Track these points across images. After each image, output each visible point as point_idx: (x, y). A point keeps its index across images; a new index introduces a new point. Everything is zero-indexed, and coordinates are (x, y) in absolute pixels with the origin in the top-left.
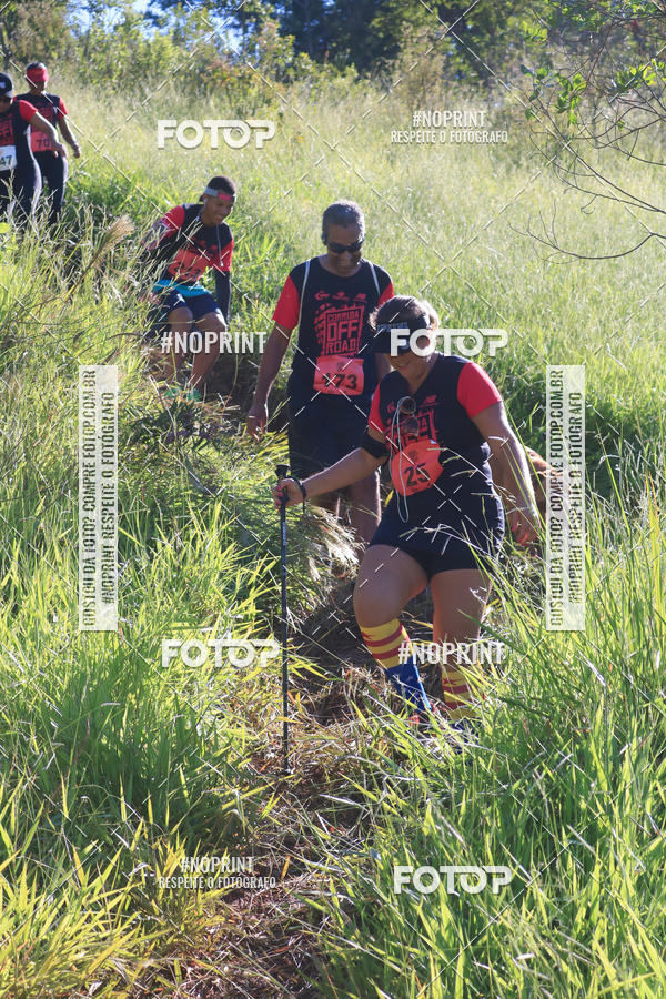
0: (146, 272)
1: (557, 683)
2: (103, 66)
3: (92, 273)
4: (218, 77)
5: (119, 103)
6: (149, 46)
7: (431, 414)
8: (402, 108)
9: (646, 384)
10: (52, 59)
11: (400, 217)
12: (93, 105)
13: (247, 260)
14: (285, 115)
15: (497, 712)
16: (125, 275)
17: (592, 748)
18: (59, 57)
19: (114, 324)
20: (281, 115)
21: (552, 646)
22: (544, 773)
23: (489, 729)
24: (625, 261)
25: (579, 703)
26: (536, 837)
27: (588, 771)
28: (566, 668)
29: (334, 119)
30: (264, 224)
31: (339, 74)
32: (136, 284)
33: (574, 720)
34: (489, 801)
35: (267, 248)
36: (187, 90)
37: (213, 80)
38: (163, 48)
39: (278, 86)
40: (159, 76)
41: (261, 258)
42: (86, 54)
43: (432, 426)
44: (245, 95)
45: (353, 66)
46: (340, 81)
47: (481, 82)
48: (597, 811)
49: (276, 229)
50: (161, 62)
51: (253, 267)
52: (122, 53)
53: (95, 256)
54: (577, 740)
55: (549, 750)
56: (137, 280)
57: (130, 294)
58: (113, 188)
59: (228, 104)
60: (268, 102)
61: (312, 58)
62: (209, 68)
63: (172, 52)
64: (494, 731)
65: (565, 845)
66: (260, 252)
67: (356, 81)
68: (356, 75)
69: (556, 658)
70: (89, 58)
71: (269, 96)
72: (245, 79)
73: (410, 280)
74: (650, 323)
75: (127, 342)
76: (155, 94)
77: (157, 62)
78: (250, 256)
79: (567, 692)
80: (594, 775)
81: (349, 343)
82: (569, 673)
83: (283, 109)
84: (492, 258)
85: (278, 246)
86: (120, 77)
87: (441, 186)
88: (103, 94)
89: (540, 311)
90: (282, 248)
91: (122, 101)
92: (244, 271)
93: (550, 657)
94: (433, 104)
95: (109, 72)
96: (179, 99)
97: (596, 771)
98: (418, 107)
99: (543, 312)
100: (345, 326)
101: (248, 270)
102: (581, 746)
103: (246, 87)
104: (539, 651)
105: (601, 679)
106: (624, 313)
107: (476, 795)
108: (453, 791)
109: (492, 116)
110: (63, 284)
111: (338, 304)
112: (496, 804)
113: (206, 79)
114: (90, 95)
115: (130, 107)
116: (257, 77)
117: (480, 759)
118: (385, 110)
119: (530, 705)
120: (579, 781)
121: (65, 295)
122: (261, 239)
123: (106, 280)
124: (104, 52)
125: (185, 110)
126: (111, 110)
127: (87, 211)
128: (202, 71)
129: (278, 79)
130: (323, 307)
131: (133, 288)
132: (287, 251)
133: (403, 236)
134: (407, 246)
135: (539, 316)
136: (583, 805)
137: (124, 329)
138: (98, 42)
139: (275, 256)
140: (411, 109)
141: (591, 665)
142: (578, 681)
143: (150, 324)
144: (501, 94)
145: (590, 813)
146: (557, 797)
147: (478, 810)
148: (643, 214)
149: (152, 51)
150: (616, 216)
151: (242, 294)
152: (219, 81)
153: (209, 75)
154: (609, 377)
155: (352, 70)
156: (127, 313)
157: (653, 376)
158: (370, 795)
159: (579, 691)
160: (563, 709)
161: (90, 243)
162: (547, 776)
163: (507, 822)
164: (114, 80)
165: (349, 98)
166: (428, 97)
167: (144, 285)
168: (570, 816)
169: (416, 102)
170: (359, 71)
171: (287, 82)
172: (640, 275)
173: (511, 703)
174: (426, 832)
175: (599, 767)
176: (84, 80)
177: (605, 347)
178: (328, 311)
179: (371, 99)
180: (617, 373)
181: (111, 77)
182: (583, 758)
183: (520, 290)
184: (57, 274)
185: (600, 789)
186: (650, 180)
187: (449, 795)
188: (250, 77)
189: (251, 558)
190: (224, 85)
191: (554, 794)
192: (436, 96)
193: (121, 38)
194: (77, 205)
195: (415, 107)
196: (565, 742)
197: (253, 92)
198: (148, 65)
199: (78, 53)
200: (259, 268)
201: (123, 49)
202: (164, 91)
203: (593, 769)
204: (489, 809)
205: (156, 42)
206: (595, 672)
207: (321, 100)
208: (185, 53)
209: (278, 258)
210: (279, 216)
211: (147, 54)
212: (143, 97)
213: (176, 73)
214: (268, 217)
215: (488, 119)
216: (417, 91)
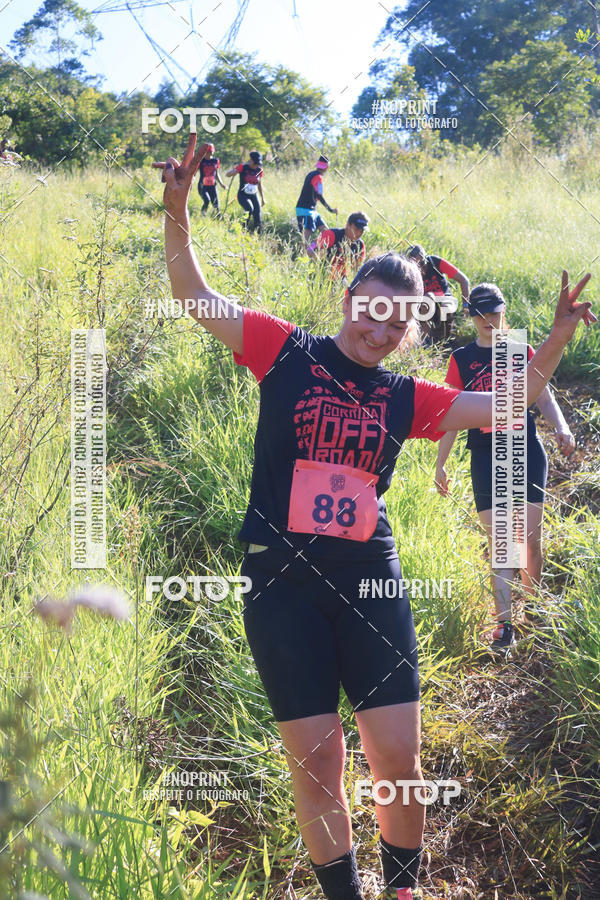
4: (400, 159)
5: (347, 181)
6: (358, 146)
8: (510, 164)
14: (444, 177)
20: (441, 177)
31: (470, 149)
36: (384, 169)
37: (398, 161)
38: (366, 146)
39: (435, 160)
40: (366, 163)
44: (417, 168)
45: (478, 143)
46: (471, 153)
47: (553, 144)
50: (366, 155)
52: (344, 152)
59: (408, 175)
60: (432, 170)
61: (451, 142)
62: (395, 155)
63: (372, 148)
67: (480, 152)
68: (481, 148)
71: (431, 167)
72: (416, 159)
76: (367, 172)
77: (364, 155)
83: (441, 173)
85: (450, 253)
87: (542, 207)
96: (380, 174)
98: (520, 163)
103: (417, 163)
109: (564, 164)
113: (393, 161)
116: (423, 156)
118: (500, 167)
122: (440, 250)
128: (391, 157)
129: (435, 156)
132: (457, 255)
140: (516, 165)
144: (567, 150)
152: (401, 162)
153: (395, 159)
155: (477, 146)
166: (525, 156)
169: (518, 160)
170: (482, 146)
171: (440, 158)
179: (492, 162)
188: (419, 157)
190: (404, 164)
192: (530, 156)
193: (342, 144)
195: (518, 163)
197: (422, 166)
198: (359, 157)
201: (344, 150)
202: (370, 171)
208: (379, 148)
210: (449, 236)
211: (358, 151)
212: (359, 176)
213: (376, 159)
214: (443, 237)
215: (562, 165)
216: (518, 154)
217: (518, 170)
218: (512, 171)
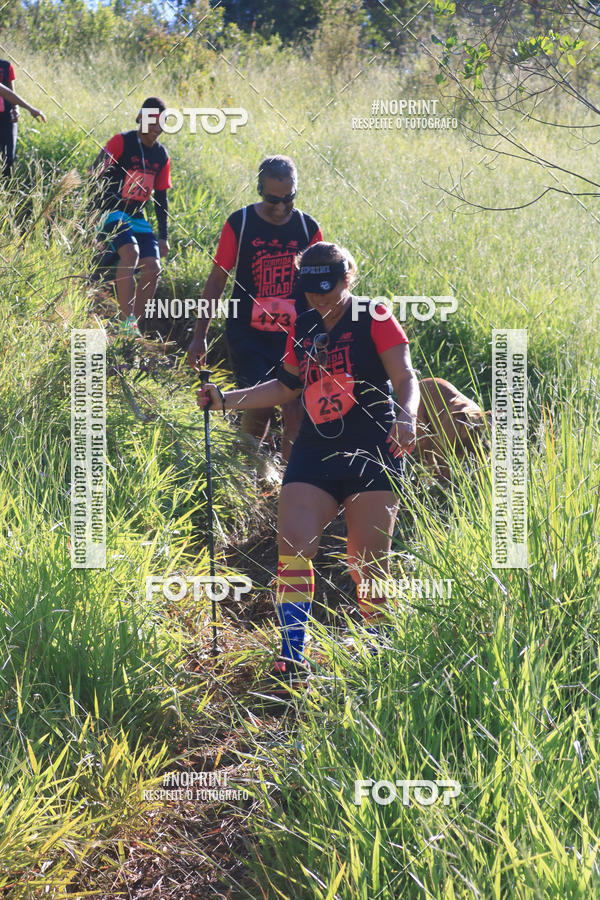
0: (91, 221)
1: (463, 592)
2: (51, 34)
3: (43, 221)
4: (155, 45)
5: (66, 68)
6: (92, 16)
7: (347, 349)
8: (322, 73)
9: (542, 323)
10: (5, 27)
11: (320, 172)
12: (42, 69)
13: (182, 210)
14: (217, 79)
15: (409, 618)
16: (72, 223)
17: (495, 650)
18: (11, 25)
19: (62, 268)
20: (212, 79)
21: (458, 559)
22: (452, 672)
23: (402, 634)
24: (524, 213)
25: (483, 611)
26: (445, 730)
27: (491, 671)
28: (471, 578)
29: (261, 83)
30: (198, 178)
31: (265, 42)
32: (83, 232)
33: (479, 626)
34: (402, 698)
35: (200, 199)
36: (127, 57)
37: (151, 47)
38: (105, 18)
39: (209, 52)
40: (101, 43)
41: (194, 209)
42: (36, 23)
43: (347, 360)
44: (180, 61)
45: (277, 35)
46: (266, 49)
47: (393, 51)
48: (499, 706)
49: (208, 181)
50: (104, 31)
51: (188, 216)
52: (69, 23)
53: (45, 205)
54: (481, 643)
55: (456, 652)
56: (84, 228)
57: (76, 241)
58: (61, 146)
59: (164, 70)
60: (201, 67)
61: (240, 27)
62: (147, 37)
63: (113, 21)
64: (407, 635)
65: (471, 736)
66: (194, 204)
67: (281, 49)
68: (281, 43)
69: (462, 569)
70: (39, 26)
71: (201, 62)
72: (181, 47)
73: (329, 229)
74: (545, 269)
75: (74, 283)
76: (100, 59)
77: (100, 31)
78: (185, 206)
79: (472, 600)
80: (497, 675)
81: (282, 286)
82: (474, 583)
83: (214, 74)
84: (403, 210)
85: (210, 197)
86: (67, 44)
87: (358, 144)
88: (51, 60)
89: (446, 258)
90: (214, 200)
91: (68, 65)
92: (180, 220)
93: (457, 568)
94: (350, 70)
95: (56, 39)
96: (120, 65)
97: (498, 671)
98: (337, 73)
99: (449, 258)
100: (279, 271)
101: (183, 219)
102: (485, 648)
103: (181, 53)
104: (447, 563)
105: (503, 588)
106: (522, 259)
107: (390, 693)
108: (370, 689)
109: (404, 82)
110: (16, 231)
111: (273, 251)
112: (408, 700)
113: (144, 46)
114: (39, 60)
115: (76, 71)
116: (191, 44)
117: (394, 661)
118: (306, 75)
119: (439, 611)
120: (483, 680)
121: (18, 241)
122: (195, 191)
123: (56, 228)
124: (52, 21)
125: (126, 74)
126: (58, 73)
127: (37, 165)
128: (141, 39)
129: (209, 47)
130: (260, 253)
131: (80, 235)
132: (218, 203)
133: (323, 188)
134: (326, 198)
135: (445, 262)
136: (487, 702)
137: (71, 272)
138: (47, 12)
139: (207, 206)
140: (330, 76)
141: (494, 576)
142: (482, 591)
143: (94, 268)
144: (411, 62)
145: (492, 708)
146: (463, 694)
147: (392, 706)
148: (539, 170)
149: (95, 21)
150: (515, 172)
151: (177, 241)
152: (156, 48)
153: (147, 43)
154: (508, 317)
155: (276, 39)
156: (75, 257)
157: (548, 316)
158: (295, 693)
159: (482, 599)
160: (469, 616)
161: (40, 194)
162: (454, 675)
163: (418, 717)
164: (61, 46)
165: (274, 64)
166: (345, 63)
167: (89, 233)
168: (476, 711)
169: (334, 68)
170: (283, 40)
171: (219, 49)
172: (536, 226)
173: (422, 610)
174: (346, 726)
175: (500, 666)
176: (34, 47)
177: (505, 290)
178: (264, 257)
179: (295, 66)
180: (515, 314)
181: (58, 44)
182: (487, 659)
183: (428, 237)
184: (11, 222)
185: (502, 687)
186: (545, 139)
187: (366, 693)
188: (184, 44)
189: (187, 480)
190: (160, 52)
191: (460, 692)
192: (353, 63)
193: (68, 9)
194: (28, 160)
195: (333, 72)
196: (471, 645)
197: (187, 58)
198: (92, 33)
199: (29, 22)
200: (192, 218)
201: (69, 19)
202: (106, 58)
203: (495, 669)
204: (402, 705)
205: (99, 12)
206: (498, 582)
207: (249, 66)
208: (125, 23)
209: (210, 209)
210: (211, 170)
211: (91, 23)
212: (87, 62)
213: (117, 41)
214: (201, 171)
215: (399, 84)
216: (335, 58)
217: (332, 83)
218: (325, 84)
